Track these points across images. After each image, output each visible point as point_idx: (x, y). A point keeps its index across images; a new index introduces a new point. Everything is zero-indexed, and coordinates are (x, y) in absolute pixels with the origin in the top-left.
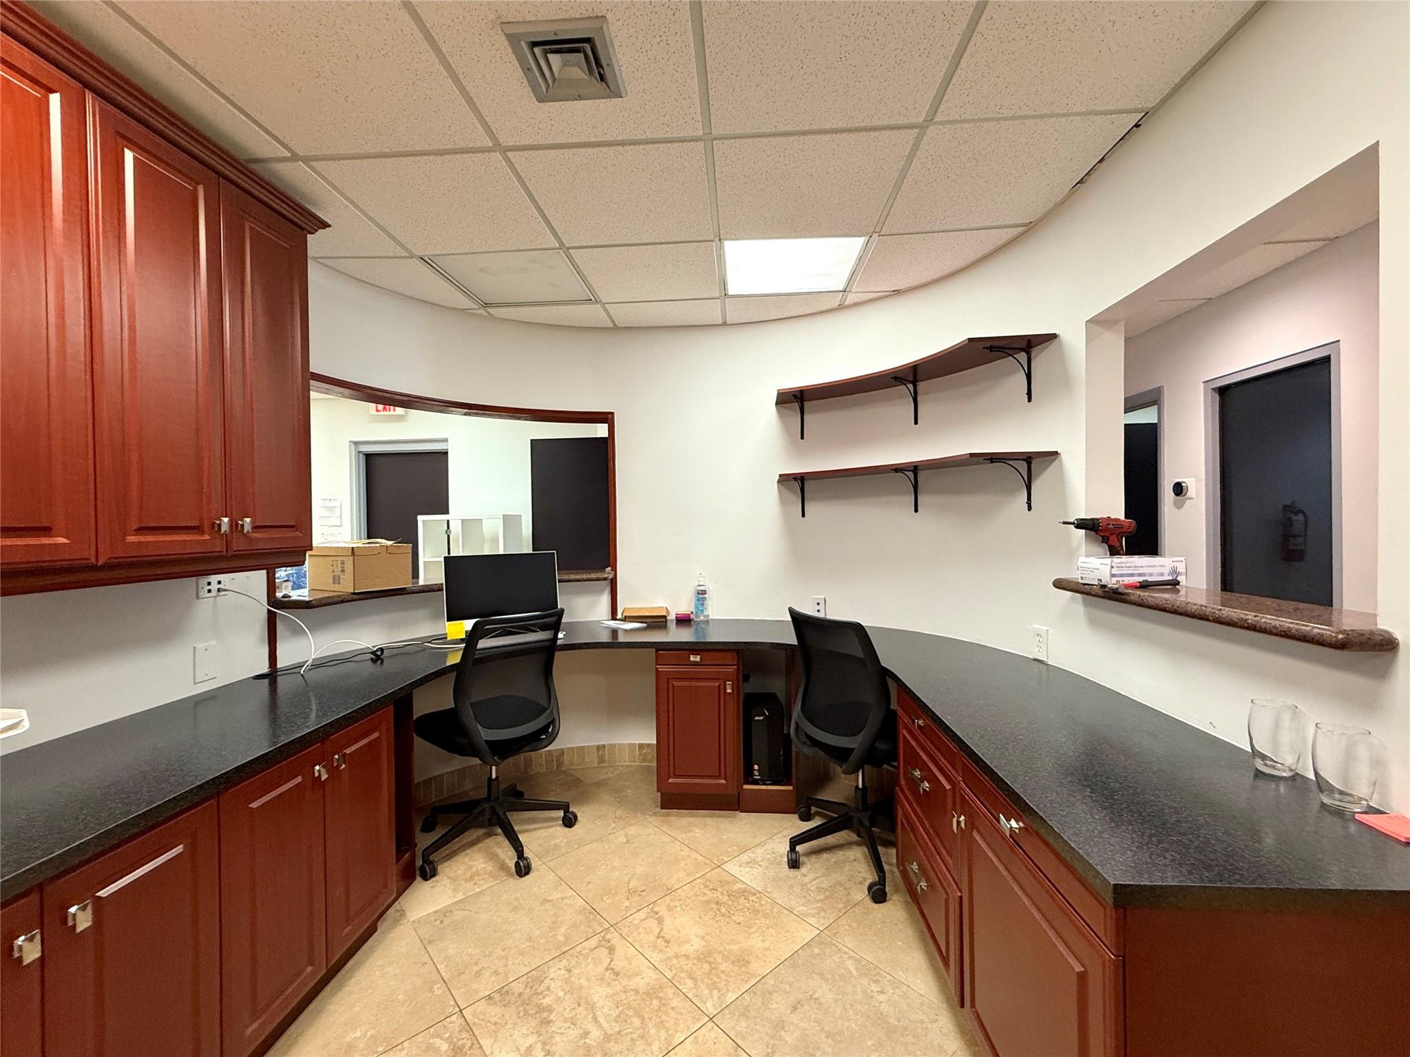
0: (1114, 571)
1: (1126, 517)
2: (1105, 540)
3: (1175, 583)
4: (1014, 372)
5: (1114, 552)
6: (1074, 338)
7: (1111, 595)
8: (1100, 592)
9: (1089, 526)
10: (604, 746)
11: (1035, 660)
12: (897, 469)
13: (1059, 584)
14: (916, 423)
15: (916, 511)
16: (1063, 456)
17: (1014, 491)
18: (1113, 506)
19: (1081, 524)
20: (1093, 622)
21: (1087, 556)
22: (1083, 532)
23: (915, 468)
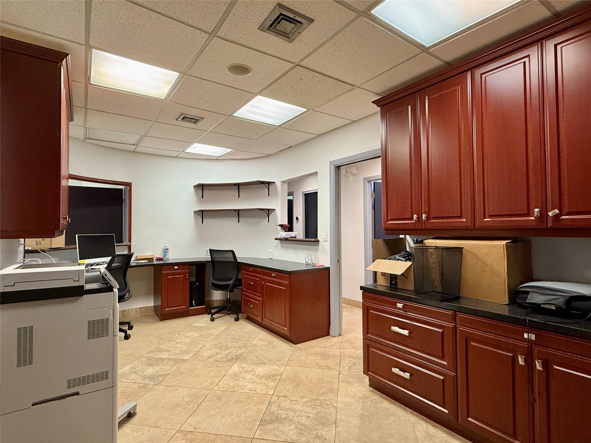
0: (287, 235)
1: (288, 224)
2: (284, 229)
3: (296, 237)
4: (265, 188)
5: (286, 231)
6: (278, 184)
7: (286, 239)
8: (284, 239)
9: (281, 226)
11: (270, 259)
12: (235, 210)
13: (276, 239)
14: (239, 197)
15: (239, 222)
16: (276, 210)
17: (265, 218)
18: (286, 222)
19: (280, 225)
20: (282, 247)
21: (281, 232)
22: (280, 227)
23: (239, 210)
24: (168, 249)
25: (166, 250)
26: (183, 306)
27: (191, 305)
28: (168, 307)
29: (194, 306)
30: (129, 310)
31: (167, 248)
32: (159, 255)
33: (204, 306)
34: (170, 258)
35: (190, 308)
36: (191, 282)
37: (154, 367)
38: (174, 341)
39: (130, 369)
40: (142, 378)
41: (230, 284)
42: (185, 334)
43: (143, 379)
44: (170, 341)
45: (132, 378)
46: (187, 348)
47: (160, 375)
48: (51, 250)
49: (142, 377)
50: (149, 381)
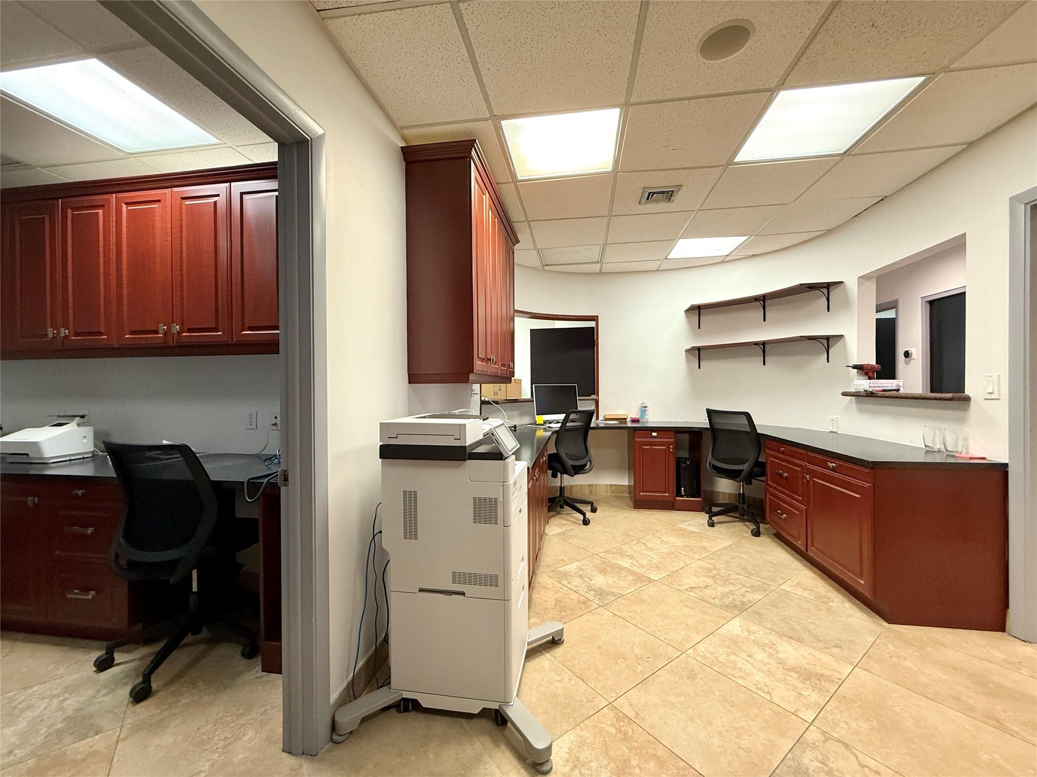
0: (871, 385)
1: (877, 364)
2: (866, 374)
3: (898, 390)
4: (819, 297)
5: (870, 378)
6: (852, 284)
7: (870, 395)
8: (864, 394)
9: (859, 367)
10: (592, 485)
11: (831, 432)
12: (756, 344)
13: (844, 394)
14: (764, 320)
15: (764, 364)
16: (846, 337)
17: (819, 354)
18: (870, 359)
19: (855, 367)
20: (860, 410)
21: (858, 380)
22: (856, 370)
23: (764, 344)
24: (646, 407)
25: (644, 408)
26: (665, 492)
27: (679, 494)
28: (644, 491)
29: (683, 496)
30: (597, 485)
31: (645, 405)
32: (634, 414)
33: (700, 499)
34: (649, 420)
35: (677, 498)
36: (679, 458)
37: (606, 577)
38: (644, 544)
39: (576, 569)
40: (587, 588)
41: (742, 471)
42: (663, 538)
43: (587, 591)
44: (638, 543)
45: (575, 583)
46: (659, 561)
47: (611, 592)
48: (507, 401)
49: (587, 586)
50: (595, 596)
